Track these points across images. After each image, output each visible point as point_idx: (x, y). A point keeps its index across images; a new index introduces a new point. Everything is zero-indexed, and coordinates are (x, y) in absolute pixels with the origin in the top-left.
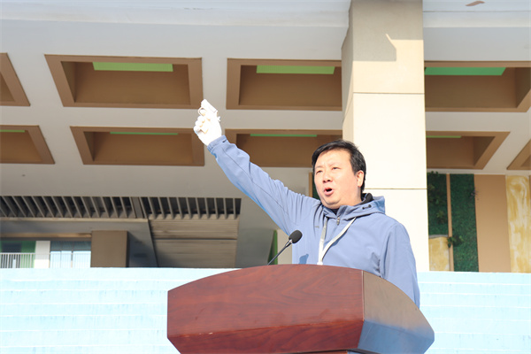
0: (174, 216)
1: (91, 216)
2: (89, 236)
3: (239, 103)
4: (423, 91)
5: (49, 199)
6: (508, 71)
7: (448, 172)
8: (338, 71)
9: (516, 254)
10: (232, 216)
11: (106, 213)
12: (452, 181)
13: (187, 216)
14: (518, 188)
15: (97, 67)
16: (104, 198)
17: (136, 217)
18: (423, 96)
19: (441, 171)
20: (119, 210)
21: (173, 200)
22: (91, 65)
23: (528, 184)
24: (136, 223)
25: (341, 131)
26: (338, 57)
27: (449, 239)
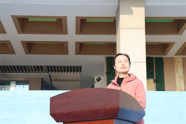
0: (58, 72)
1: (29, 73)
2: (28, 80)
3: (80, 32)
4: (145, 28)
5: (14, 66)
6: (175, 20)
7: (154, 56)
8: (115, 21)
9: (178, 85)
10: (78, 72)
11: (34, 71)
12: (155, 59)
13: (63, 73)
14: (179, 62)
15: (30, 20)
16: (33, 66)
17: (45, 73)
18: (145, 29)
19: (152, 56)
20: (39, 70)
21: (58, 67)
22: (27, 19)
23: (182, 60)
24: (45, 75)
25: (116, 42)
26: (115, 16)
27: (155, 80)
